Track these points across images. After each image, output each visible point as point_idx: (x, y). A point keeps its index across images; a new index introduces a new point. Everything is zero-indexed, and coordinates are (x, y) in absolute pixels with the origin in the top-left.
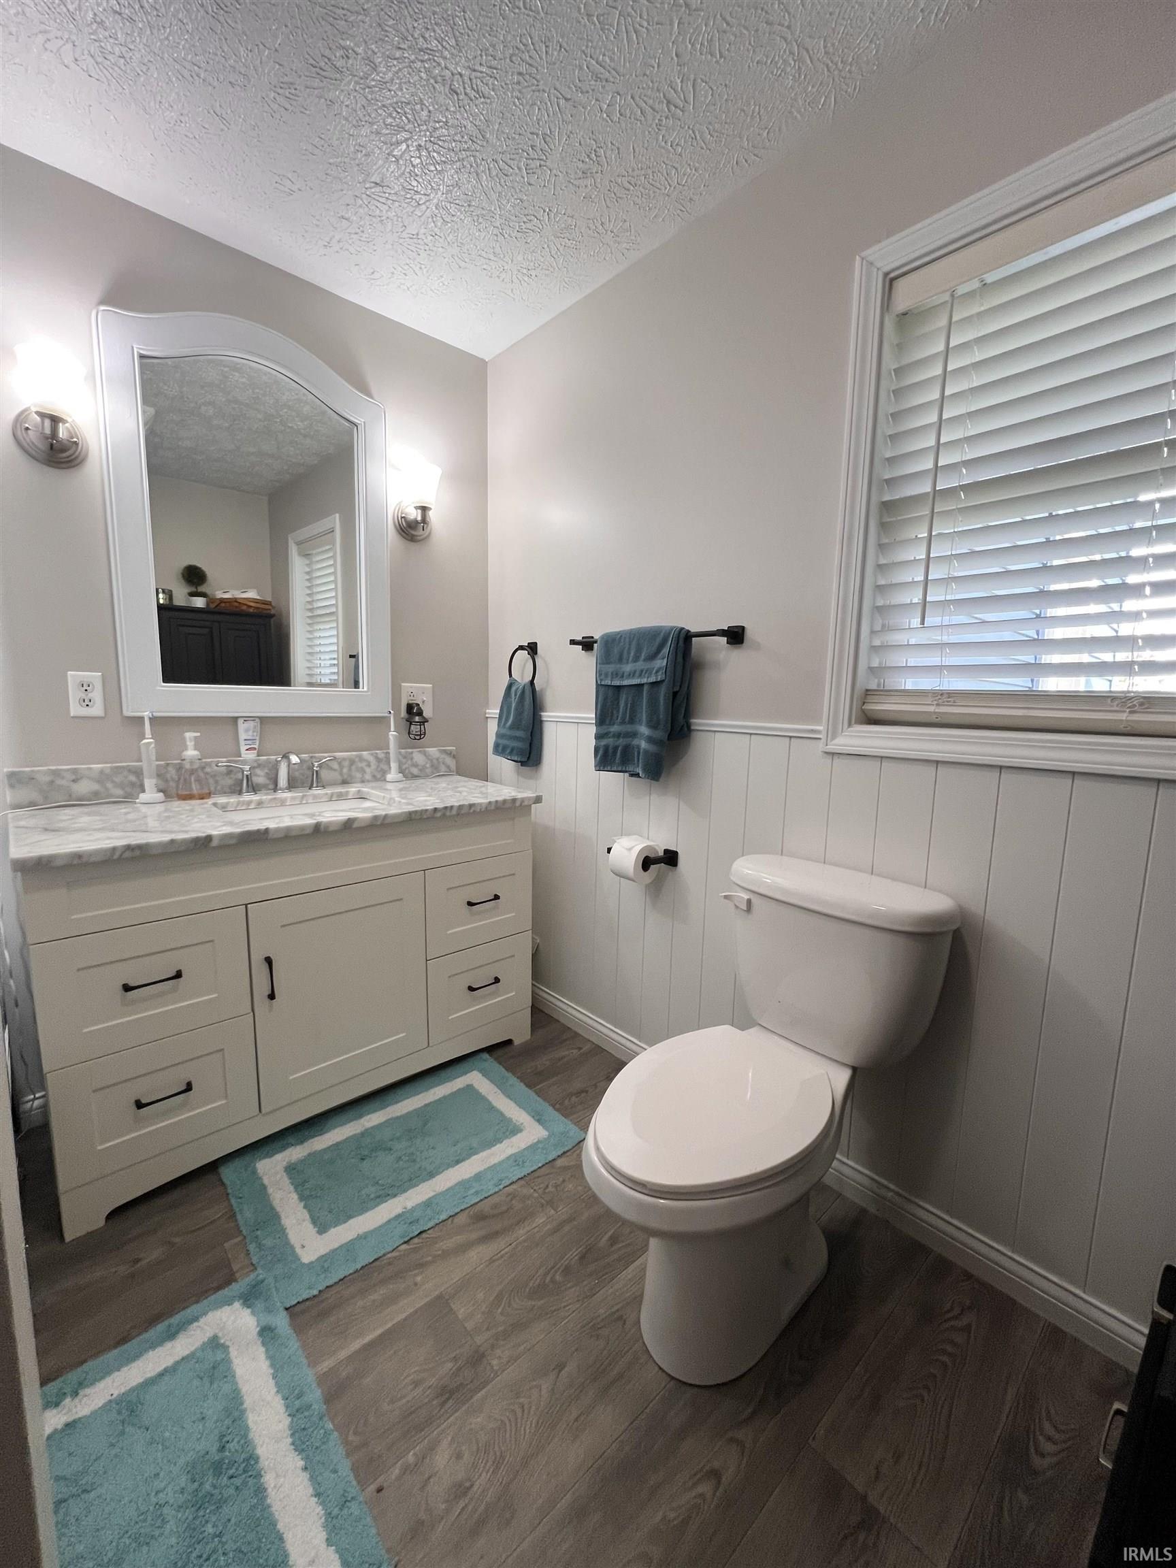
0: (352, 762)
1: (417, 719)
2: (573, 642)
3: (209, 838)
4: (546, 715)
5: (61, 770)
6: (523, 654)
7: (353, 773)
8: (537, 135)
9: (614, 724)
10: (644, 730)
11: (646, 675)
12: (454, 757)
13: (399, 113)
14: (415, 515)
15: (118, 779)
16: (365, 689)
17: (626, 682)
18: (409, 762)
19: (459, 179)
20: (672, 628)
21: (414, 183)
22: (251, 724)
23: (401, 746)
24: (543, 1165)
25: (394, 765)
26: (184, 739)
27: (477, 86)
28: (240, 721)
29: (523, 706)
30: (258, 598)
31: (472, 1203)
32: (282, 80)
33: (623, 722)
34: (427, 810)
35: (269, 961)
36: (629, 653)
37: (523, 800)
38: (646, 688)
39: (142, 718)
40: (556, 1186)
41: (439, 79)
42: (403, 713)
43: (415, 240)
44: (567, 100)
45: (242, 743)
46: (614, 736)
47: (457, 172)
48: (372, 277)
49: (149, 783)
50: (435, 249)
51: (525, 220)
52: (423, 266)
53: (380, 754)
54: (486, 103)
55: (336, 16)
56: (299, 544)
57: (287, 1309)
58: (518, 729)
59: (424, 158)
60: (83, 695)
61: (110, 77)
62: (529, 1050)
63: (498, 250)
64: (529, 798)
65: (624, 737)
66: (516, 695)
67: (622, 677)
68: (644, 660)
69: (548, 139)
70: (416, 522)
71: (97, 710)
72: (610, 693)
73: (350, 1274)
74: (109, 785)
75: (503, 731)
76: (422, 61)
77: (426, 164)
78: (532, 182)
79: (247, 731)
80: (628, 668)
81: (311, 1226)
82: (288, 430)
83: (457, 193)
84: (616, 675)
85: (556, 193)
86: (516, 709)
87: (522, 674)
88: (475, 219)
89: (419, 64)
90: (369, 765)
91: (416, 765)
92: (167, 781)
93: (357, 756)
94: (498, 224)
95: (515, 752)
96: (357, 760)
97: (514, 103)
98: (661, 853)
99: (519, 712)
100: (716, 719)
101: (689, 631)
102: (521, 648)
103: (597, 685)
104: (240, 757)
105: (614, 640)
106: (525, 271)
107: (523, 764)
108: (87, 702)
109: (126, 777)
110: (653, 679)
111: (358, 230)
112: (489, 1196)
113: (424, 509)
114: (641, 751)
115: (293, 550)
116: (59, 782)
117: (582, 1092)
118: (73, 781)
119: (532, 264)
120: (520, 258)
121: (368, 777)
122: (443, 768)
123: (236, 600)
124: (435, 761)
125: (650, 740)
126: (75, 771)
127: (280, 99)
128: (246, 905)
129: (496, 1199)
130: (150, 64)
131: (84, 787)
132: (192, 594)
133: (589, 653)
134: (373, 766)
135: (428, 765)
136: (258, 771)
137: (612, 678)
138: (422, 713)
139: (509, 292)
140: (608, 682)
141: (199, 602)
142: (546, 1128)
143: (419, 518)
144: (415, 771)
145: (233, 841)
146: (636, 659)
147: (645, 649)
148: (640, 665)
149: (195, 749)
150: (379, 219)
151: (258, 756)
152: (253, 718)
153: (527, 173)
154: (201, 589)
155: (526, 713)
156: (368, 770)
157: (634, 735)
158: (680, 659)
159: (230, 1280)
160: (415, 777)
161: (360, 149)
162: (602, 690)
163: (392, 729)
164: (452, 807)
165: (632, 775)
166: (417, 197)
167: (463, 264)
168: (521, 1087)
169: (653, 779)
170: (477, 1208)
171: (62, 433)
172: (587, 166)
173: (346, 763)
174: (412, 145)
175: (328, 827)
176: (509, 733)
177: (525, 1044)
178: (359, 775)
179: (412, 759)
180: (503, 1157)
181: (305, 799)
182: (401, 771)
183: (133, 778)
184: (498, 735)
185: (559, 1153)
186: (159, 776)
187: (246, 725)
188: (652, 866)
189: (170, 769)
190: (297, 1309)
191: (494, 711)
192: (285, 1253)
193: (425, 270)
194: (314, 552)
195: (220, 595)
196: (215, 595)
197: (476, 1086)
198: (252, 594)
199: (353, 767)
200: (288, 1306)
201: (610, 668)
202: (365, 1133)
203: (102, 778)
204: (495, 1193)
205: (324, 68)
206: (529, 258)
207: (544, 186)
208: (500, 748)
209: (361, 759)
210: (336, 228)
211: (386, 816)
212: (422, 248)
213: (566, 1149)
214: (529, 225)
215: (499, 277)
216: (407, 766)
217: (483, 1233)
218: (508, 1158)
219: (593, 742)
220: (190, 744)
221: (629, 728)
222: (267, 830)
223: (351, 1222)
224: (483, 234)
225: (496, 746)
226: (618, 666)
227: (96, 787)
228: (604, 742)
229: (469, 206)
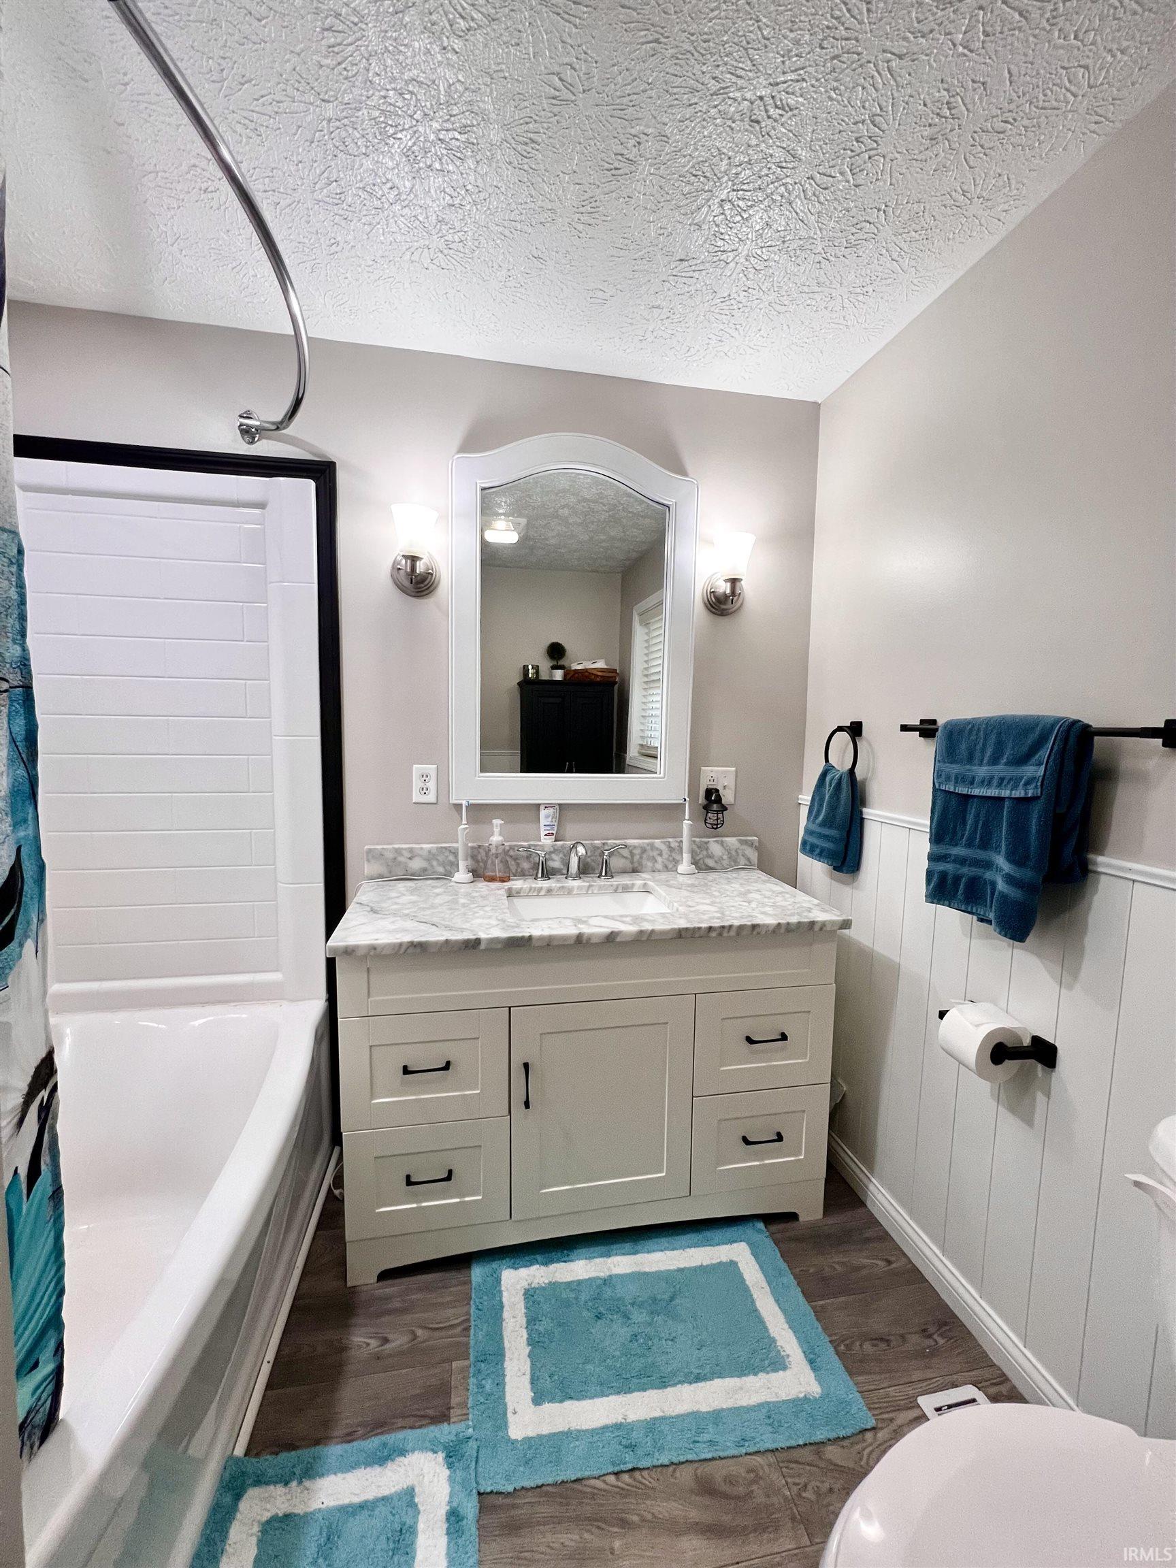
0: (644, 851)
1: (715, 807)
2: (904, 728)
3: (478, 941)
4: (868, 812)
5: (402, 849)
6: (844, 737)
7: (644, 862)
8: (863, 122)
9: (956, 845)
10: (1001, 861)
11: (1010, 786)
12: (756, 848)
13: (696, 176)
14: (724, 588)
15: (441, 858)
16: (662, 775)
17: (976, 792)
18: (705, 853)
19: (770, 218)
20: (1058, 720)
21: (720, 243)
22: (551, 811)
23: (694, 833)
24: (805, 1445)
25: (686, 857)
26: (492, 824)
27: (781, 100)
28: (542, 807)
29: (838, 799)
30: (606, 667)
31: (703, 1456)
32: (583, 198)
33: (970, 844)
34: (699, 928)
35: (526, 1066)
36: (983, 751)
37: (824, 924)
38: (1007, 803)
39: (461, 805)
40: (817, 1492)
41: (737, 117)
42: (702, 800)
43: (727, 303)
44: (900, 57)
45: (542, 828)
46: (955, 861)
47: (766, 211)
48: (689, 354)
49: (462, 864)
50: (749, 304)
51: (854, 230)
52: (737, 326)
53: (674, 845)
54: (794, 116)
55: (623, 107)
56: (640, 615)
57: (479, 1494)
58: (830, 827)
59: (728, 212)
60: (422, 785)
61: (455, 263)
62: (817, 1239)
63: (823, 279)
64: (833, 923)
65: (970, 866)
66: (830, 786)
67: (972, 783)
68: (1007, 764)
69: (878, 119)
70: (726, 596)
71: (431, 798)
72: (953, 802)
73: (548, 1485)
74: (435, 863)
75: (813, 827)
76: (715, 107)
77: (731, 217)
78: (859, 182)
79: (547, 817)
80: (982, 771)
81: (528, 1386)
82: (630, 515)
83: (768, 233)
84: (961, 779)
85: (894, 181)
86: (829, 802)
87: (841, 759)
88: (792, 254)
89: (713, 111)
90: (661, 855)
91: (711, 857)
92: (478, 862)
93: (648, 845)
94: (820, 249)
95: (824, 854)
96: (648, 848)
97: (831, 99)
98: (1027, 1042)
99: (833, 807)
100: (1137, 862)
101: (1088, 726)
102: (840, 729)
103: (935, 790)
104: (540, 840)
105: (961, 731)
106: (858, 290)
107: (835, 869)
108: (425, 791)
109: (447, 857)
110: (1019, 793)
111: (669, 314)
112: (725, 1458)
113: (734, 582)
114: (996, 893)
115: (636, 619)
116: (400, 859)
117: (882, 1339)
118: (410, 858)
119: (867, 279)
120: (851, 277)
121: (659, 866)
122: (742, 861)
123: (586, 671)
124: (734, 853)
125: (1010, 879)
126: (411, 850)
127: (584, 218)
128: (510, 1008)
129: (733, 1468)
130: (480, 237)
131: (416, 864)
132: (554, 668)
133: (929, 740)
134: (665, 856)
135: (725, 857)
136: (554, 856)
137: (956, 783)
138: (721, 799)
139: (842, 321)
140: (950, 787)
141: (558, 675)
142: (819, 1379)
143: (728, 591)
144: (711, 863)
145: (499, 946)
146: (994, 761)
147: (1010, 745)
148: (1000, 770)
149: (500, 835)
150: (688, 294)
151: (555, 841)
152: (551, 806)
153: (853, 174)
154: (561, 663)
155: (841, 809)
156: (659, 859)
157: (988, 865)
158: (1069, 767)
159: (442, 1417)
160: (709, 869)
161: (662, 231)
162: (940, 796)
163: (687, 817)
164: (731, 927)
165: (981, 920)
166: (724, 256)
167: (783, 309)
168: (796, 1293)
169: (1013, 938)
170: (708, 1468)
171: (420, 567)
172: (937, 129)
173: (637, 852)
174: (713, 204)
175: (590, 939)
176: (819, 830)
177: (812, 1226)
178: (650, 864)
179: (707, 849)
180: (754, 1400)
181: (591, 889)
182: (695, 862)
183: (451, 858)
184: (808, 831)
185: (833, 1435)
186: (474, 857)
187: (547, 811)
188: (1007, 1061)
189: (481, 850)
190: (492, 1499)
191: (806, 798)
192: (498, 1413)
193: (741, 330)
194: (653, 620)
195: (575, 667)
196: (570, 667)
197: (742, 1266)
198: (601, 664)
199: (645, 856)
200: (482, 1491)
201: (955, 769)
202: (608, 1281)
203: (430, 857)
204: (733, 1457)
205: (619, 167)
206: (863, 273)
207: (877, 180)
208: (808, 848)
209: (652, 846)
210: (648, 320)
211: (653, 931)
212: (735, 307)
213: (842, 1433)
214: (861, 235)
215: (826, 308)
216: (701, 856)
217: (707, 1518)
218: (761, 1405)
219: (925, 864)
220: (497, 830)
221: (980, 854)
222: (530, 938)
223: (568, 1404)
224: (803, 268)
225: (804, 843)
226: (968, 767)
227: (424, 864)
228: (941, 867)
229: (784, 242)
